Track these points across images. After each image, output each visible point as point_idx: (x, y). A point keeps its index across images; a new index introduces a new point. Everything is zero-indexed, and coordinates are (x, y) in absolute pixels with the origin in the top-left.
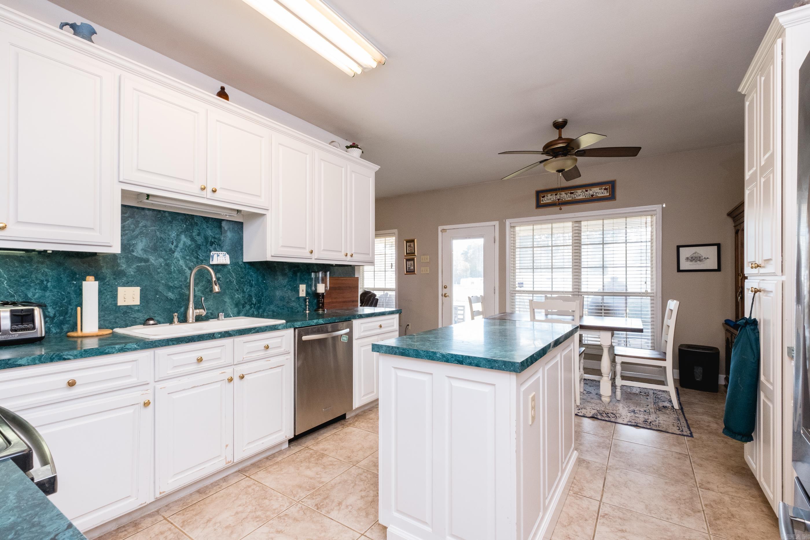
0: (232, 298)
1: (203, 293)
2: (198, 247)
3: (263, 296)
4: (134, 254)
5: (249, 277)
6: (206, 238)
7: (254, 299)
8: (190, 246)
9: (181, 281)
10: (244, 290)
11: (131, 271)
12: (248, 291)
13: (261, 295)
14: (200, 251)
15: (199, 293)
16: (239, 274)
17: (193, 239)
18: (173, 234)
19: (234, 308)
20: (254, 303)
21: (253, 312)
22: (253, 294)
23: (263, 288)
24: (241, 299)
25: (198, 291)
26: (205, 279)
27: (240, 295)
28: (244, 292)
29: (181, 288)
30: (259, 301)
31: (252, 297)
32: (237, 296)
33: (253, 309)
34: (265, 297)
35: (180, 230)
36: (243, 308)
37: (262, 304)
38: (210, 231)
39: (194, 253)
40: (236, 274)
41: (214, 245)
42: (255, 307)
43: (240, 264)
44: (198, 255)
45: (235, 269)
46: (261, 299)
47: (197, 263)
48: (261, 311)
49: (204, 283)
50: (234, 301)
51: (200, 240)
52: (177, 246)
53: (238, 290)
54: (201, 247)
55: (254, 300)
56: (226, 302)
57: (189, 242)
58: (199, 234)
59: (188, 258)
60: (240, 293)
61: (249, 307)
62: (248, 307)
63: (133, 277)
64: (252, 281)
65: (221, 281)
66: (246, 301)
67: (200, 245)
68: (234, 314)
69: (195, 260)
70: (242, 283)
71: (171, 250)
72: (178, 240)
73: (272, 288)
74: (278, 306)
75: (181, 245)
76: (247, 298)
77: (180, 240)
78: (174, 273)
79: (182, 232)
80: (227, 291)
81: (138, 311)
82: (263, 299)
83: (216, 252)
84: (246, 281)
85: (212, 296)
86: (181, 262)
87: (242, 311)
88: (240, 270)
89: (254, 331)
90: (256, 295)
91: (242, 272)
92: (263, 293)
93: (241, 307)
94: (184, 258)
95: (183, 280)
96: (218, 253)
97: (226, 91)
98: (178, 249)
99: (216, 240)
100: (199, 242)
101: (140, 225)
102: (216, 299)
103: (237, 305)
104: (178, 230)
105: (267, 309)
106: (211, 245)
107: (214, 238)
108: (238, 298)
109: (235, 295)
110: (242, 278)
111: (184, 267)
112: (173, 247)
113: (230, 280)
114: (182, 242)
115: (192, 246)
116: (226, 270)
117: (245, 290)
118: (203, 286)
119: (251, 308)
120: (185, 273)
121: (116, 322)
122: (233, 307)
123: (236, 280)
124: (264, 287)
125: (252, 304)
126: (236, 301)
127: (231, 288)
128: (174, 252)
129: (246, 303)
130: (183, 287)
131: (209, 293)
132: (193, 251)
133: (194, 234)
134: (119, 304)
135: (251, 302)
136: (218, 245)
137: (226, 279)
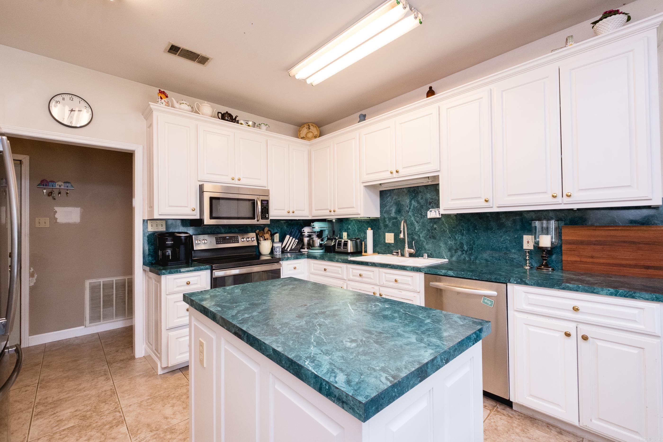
0: (446, 244)
1: (425, 238)
2: (422, 207)
3: (474, 244)
4: (391, 215)
5: (460, 227)
6: (426, 200)
7: (465, 246)
8: (417, 207)
9: (412, 230)
10: (455, 238)
11: (390, 225)
12: (459, 239)
13: (472, 243)
14: (423, 210)
15: (423, 238)
16: (451, 224)
17: (418, 202)
18: (408, 201)
19: (448, 252)
20: (466, 250)
21: (465, 258)
22: (464, 242)
23: (474, 237)
24: (454, 245)
25: (422, 237)
26: (426, 229)
27: (452, 242)
28: (456, 240)
29: (413, 235)
30: (471, 249)
31: (464, 244)
32: (450, 242)
33: (464, 255)
34: (477, 245)
35: (412, 198)
36: (455, 252)
37: (474, 252)
38: (429, 195)
39: (419, 211)
40: (449, 225)
41: (432, 204)
42: (466, 253)
43: (452, 216)
44: (422, 212)
45: (448, 221)
46: (473, 247)
47: (421, 218)
48: (472, 258)
49: (426, 231)
50: (448, 247)
51: (422, 202)
52: (410, 208)
53: (450, 238)
54: (423, 207)
55: (465, 248)
56: (441, 246)
57: (416, 205)
58: (422, 198)
59: (416, 215)
60: (452, 240)
61: (461, 253)
62: (459, 253)
63: (391, 227)
64: (463, 231)
65: (437, 230)
66: (458, 247)
67: (423, 205)
68: (447, 256)
69: (420, 216)
70: (454, 232)
71: (407, 211)
72: (410, 204)
73: (485, 238)
74: (492, 256)
75: (412, 207)
76: (459, 245)
77: (411, 204)
78: (409, 225)
79: (413, 198)
80: (442, 238)
81: (393, 246)
82: (475, 247)
83: (434, 209)
84: (458, 230)
85: (431, 241)
86: (412, 218)
87: (455, 255)
88: (451, 221)
89: (389, 267)
90: (467, 243)
91: (454, 223)
92: (474, 242)
93: (454, 251)
94: (414, 215)
95: (413, 229)
96: (435, 209)
97: (433, 89)
98: (411, 210)
99: (433, 200)
100: (422, 204)
101: (394, 199)
102: (434, 244)
103: (450, 250)
104: (410, 198)
105: (479, 257)
106: (430, 205)
107: (432, 199)
108: (451, 244)
109: (448, 242)
110: (454, 228)
111: (414, 221)
112: (408, 209)
113: (444, 230)
114: (412, 205)
115: (418, 207)
116: (440, 222)
117: (457, 238)
118: (425, 234)
119: (463, 254)
120: (414, 225)
121: (385, 251)
122: (447, 250)
123: (449, 230)
124: (476, 236)
125: (464, 250)
126: (449, 247)
127: (445, 236)
128: (408, 212)
129: (458, 249)
130: (414, 234)
131: (429, 239)
132: (419, 210)
133: (419, 199)
134: (386, 242)
135: (463, 249)
136: (434, 204)
137: (441, 229)
